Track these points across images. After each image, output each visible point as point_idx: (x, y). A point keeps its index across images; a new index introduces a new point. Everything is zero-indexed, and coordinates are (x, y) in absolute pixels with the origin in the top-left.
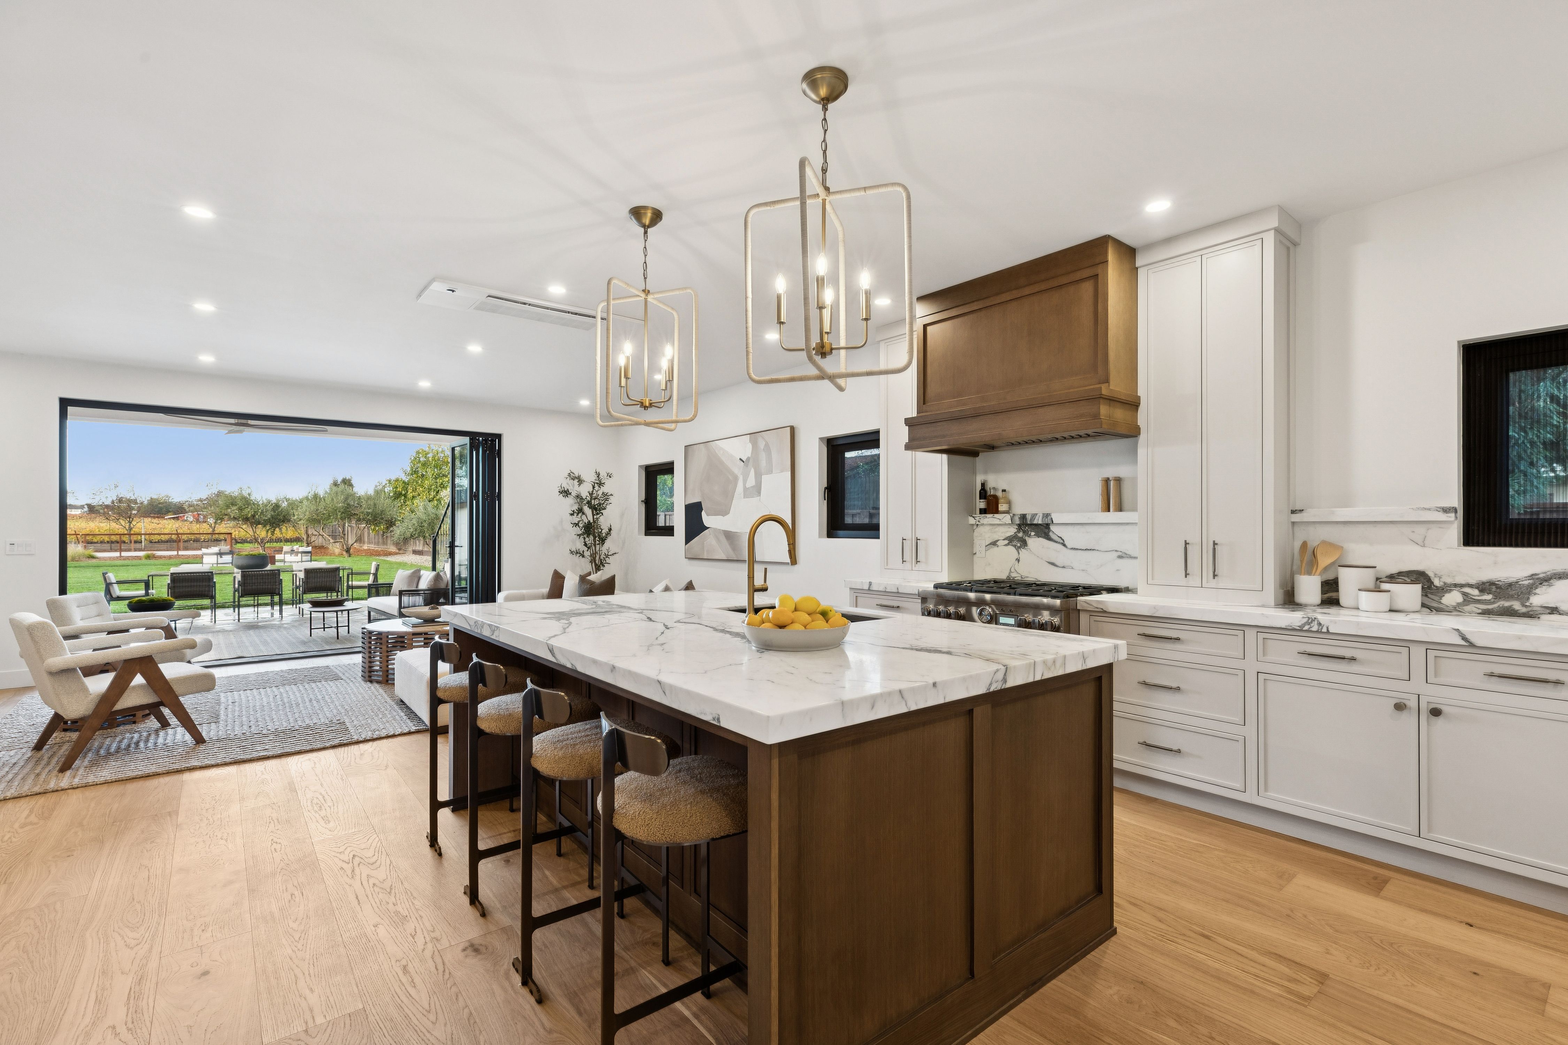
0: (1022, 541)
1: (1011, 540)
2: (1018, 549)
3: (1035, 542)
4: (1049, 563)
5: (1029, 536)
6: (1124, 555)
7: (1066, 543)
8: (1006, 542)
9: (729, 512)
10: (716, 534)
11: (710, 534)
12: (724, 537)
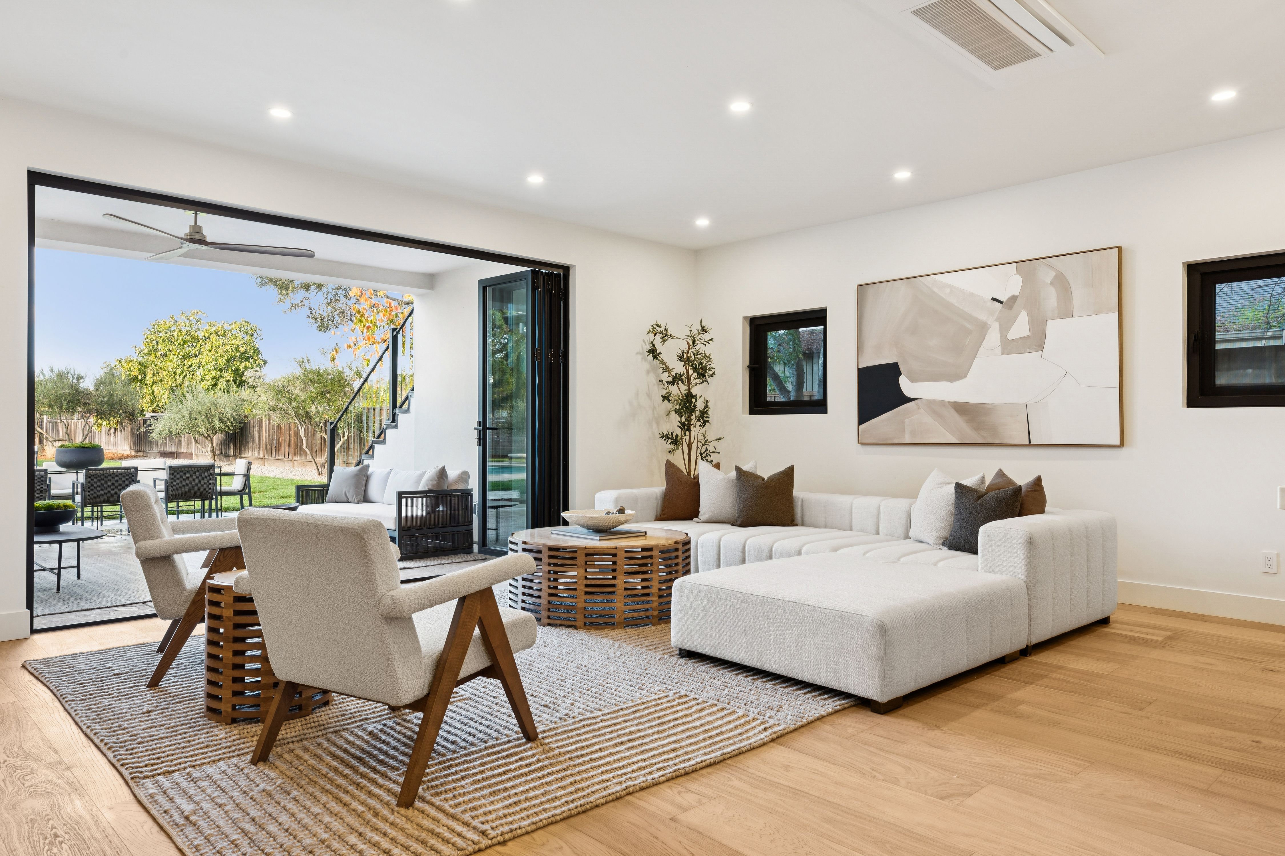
9: (965, 376)
10: (935, 407)
11: (919, 408)
12: (953, 411)
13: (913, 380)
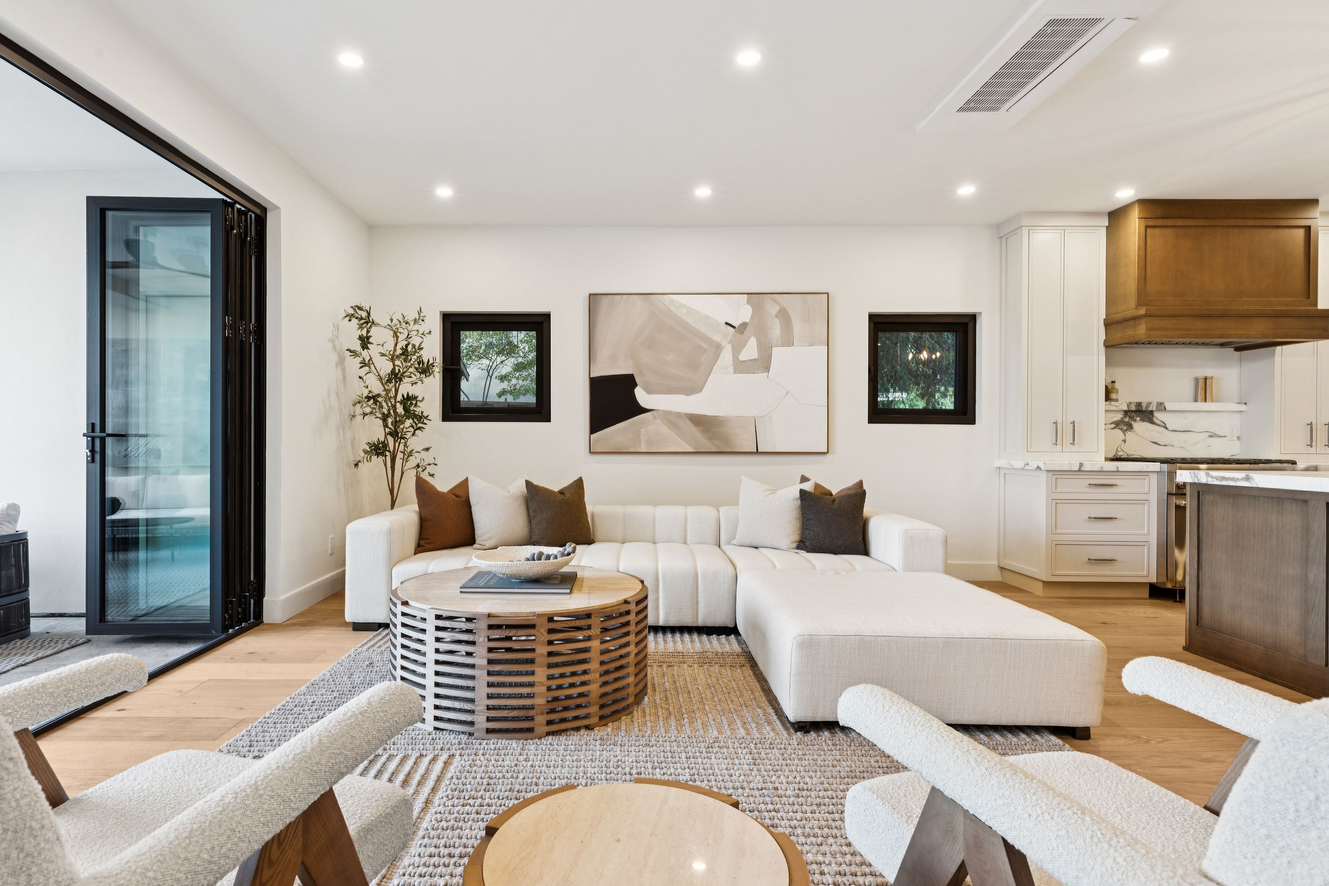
0: (1128, 425)
1: (1117, 424)
2: (1124, 432)
3: (1140, 426)
4: (1153, 442)
5: (1135, 421)
6: (1213, 435)
7: (1167, 426)
8: (1113, 426)
9: (701, 391)
10: (671, 418)
11: (655, 418)
12: (689, 422)
13: (649, 391)
